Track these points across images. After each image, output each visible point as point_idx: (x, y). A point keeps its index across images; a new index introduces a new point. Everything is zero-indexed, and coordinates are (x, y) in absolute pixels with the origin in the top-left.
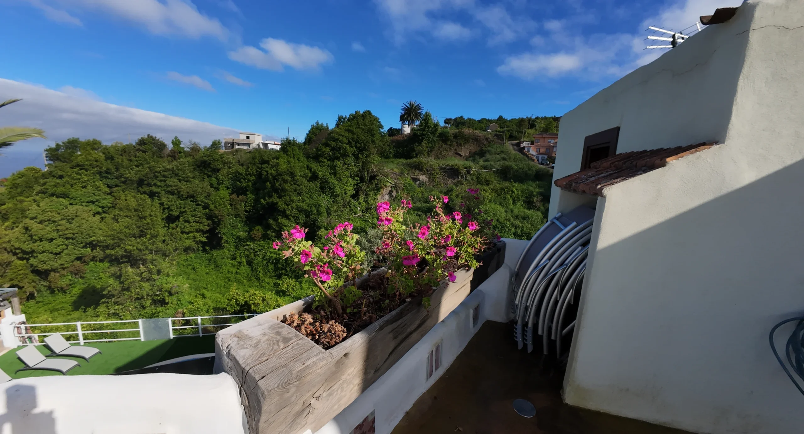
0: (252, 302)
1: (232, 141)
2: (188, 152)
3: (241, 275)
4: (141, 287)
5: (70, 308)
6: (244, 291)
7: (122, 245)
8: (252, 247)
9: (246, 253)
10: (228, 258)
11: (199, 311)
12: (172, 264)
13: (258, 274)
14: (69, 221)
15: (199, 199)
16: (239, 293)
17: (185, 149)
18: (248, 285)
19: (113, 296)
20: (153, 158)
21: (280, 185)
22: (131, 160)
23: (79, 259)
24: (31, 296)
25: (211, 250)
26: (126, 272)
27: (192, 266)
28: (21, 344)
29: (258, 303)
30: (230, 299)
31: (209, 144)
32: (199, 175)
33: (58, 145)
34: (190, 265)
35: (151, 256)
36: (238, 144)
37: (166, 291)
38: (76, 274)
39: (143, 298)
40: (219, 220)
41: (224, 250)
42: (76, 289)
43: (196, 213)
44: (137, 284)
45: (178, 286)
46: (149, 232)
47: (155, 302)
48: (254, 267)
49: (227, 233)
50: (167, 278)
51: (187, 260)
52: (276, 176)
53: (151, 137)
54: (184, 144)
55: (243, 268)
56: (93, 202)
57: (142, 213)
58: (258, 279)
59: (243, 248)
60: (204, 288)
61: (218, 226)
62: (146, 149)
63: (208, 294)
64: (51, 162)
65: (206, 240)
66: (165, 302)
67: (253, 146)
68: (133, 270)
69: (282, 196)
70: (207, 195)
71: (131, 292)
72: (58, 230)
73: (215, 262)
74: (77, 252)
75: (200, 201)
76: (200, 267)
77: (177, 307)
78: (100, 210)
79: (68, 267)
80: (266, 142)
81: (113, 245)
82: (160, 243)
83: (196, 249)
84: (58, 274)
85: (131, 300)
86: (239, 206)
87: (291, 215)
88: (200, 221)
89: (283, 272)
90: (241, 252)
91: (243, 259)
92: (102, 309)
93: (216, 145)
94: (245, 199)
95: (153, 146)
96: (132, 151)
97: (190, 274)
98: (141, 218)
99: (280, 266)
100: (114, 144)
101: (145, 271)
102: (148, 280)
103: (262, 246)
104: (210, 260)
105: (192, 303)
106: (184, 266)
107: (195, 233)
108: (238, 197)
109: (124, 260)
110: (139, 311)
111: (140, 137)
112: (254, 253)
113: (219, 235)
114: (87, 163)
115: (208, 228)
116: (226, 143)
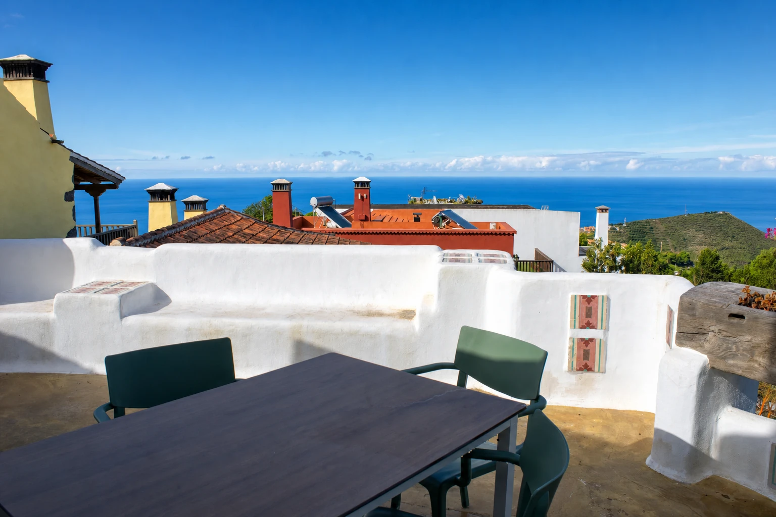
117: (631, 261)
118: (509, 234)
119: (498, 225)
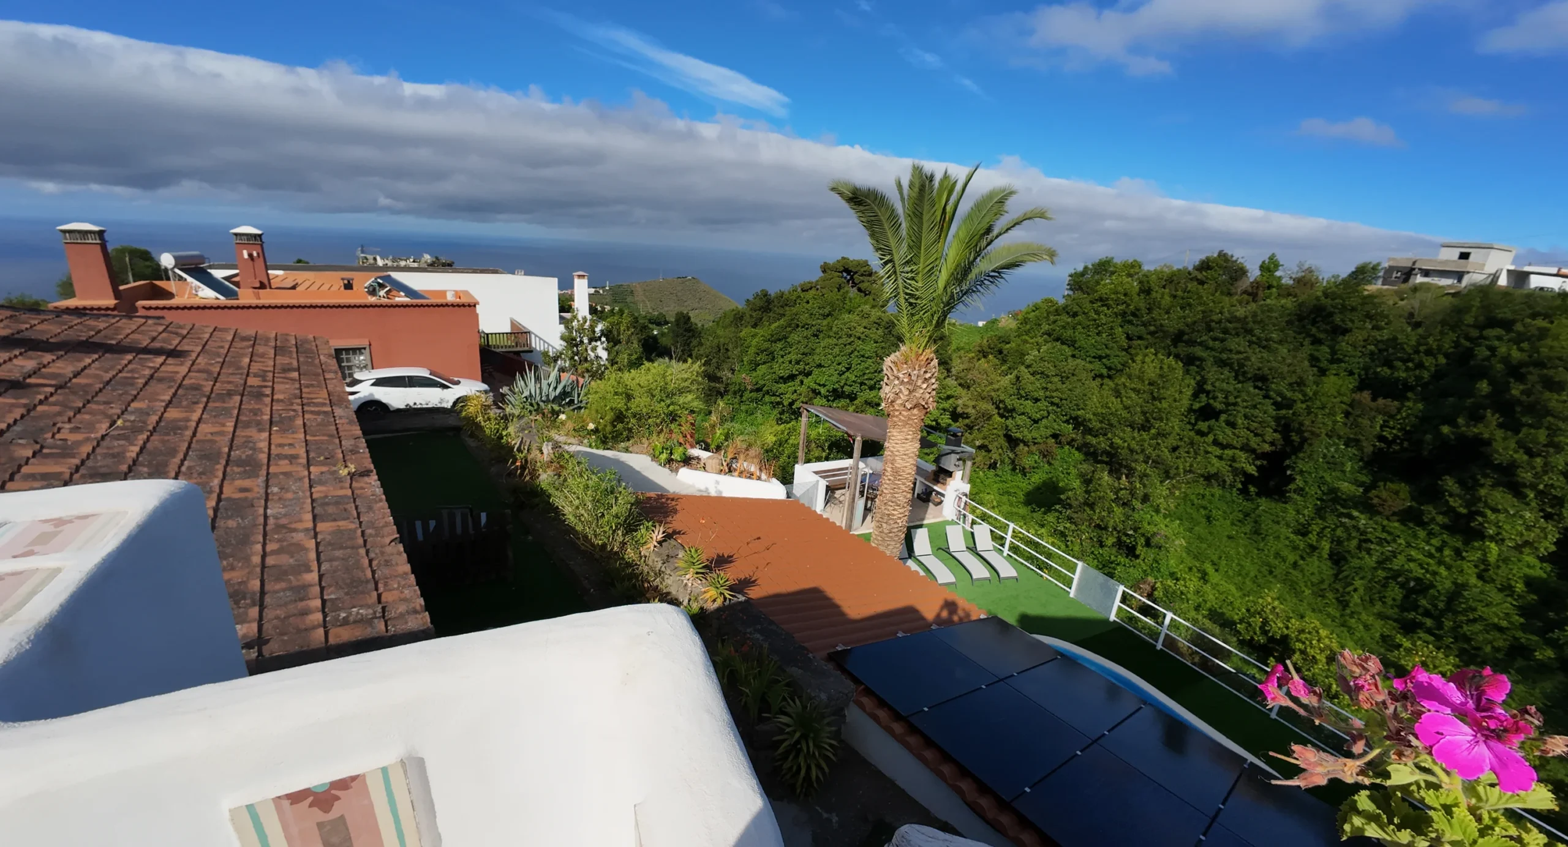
0: (1299, 645)
1: (1409, 265)
2: (1288, 287)
3: (1304, 576)
4: (1110, 511)
5: (1022, 498)
6: (1293, 612)
7: (1109, 435)
8: (1362, 527)
9: (1339, 532)
10: (1288, 525)
11: (1182, 599)
12: (1172, 494)
13: (1349, 593)
14: (1064, 379)
15: (1273, 386)
16: (1277, 610)
17: (1283, 281)
18: (1309, 604)
19: (1070, 506)
20: (1213, 295)
21: (1528, 393)
22: (1175, 297)
23: (1055, 436)
24: (993, 466)
25: (1259, 495)
26: (1099, 479)
27: (1207, 512)
28: (955, 518)
29: (1314, 657)
30: (1252, 610)
31: (1344, 270)
32: (1295, 338)
33: (1086, 268)
34: (1205, 508)
35: (1144, 466)
36: (1426, 273)
37: (1143, 535)
38: (1045, 456)
39: (1106, 528)
40: (1304, 440)
41: (1287, 506)
42: (1037, 477)
43: (1256, 412)
44: (1107, 505)
45: (1166, 536)
46: (1157, 425)
47: (1119, 544)
48: (1345, 573)
49: (1310, 473)
50: (1153, 514)
51: (1203, 496)
52: (1522, 364)
53: (1225, 255)
54: (1284, 271)
55: (1317, 563)
56: (1100, 358)
57: (1159, 389)
58: (1343, 604)
59: (1335, 518)
60: (1212, 561)
61: (1295, 454)
62: (1207, 278)
63: (1214, 577)
64: (1071, 293)
65: (1256, 474)
66: (1134, 553)
67: (1475, 277)
68: (1110, 479)
69: (1524, 425)
70: (1296, 382)
71: (1094, 511)
72: (1047, 388)
73: (1256, 522)
74: (1056, 427)
75: (1275, 391)
76: (1221, 520)
77: (1149, 571)
78: (1105, 371)
79: (1040, 443)
80: (1527, 269)
81: (1097, 431)
82: (1166, 450)
83: (1228, 482)
84: (1026, 449)
85: (1090, 524)
86: (1366, 422)
87: (1533, 487)
88: (1259, 431)
89: (1429, 622)
90: (1326, 527)
91: (1324, 543)
92: (1051, 518)
93: (1363, 273)
94: (1394, 411)
95: (1221, 272)
96: (1182, 281)
97: (1198, 524)
98: (1154, 398)
99: (1423, 602)
100: (1158, 269)
101: (1126, 489)
102: (1124, 504)
103: (1389, 533)
104: (1247, 515)
105: (1177, 579)
106: (1193, 505)
107: (1237, 451)
108: (1374, 399)
109: (1105, 458)
110: (1093, 546)
111: (1203, 257)
112: (1361, 541)
113: (1289, 472)
114: (1113, 296)
115: (1267, 448)
116: (1390, 270)
117: (610, 331)
118: (469, 306)
119: (457, 294)
